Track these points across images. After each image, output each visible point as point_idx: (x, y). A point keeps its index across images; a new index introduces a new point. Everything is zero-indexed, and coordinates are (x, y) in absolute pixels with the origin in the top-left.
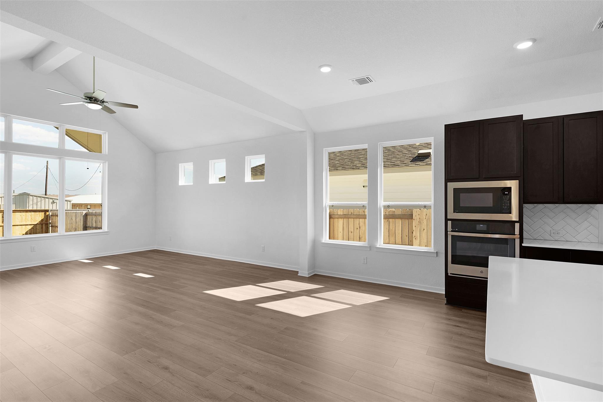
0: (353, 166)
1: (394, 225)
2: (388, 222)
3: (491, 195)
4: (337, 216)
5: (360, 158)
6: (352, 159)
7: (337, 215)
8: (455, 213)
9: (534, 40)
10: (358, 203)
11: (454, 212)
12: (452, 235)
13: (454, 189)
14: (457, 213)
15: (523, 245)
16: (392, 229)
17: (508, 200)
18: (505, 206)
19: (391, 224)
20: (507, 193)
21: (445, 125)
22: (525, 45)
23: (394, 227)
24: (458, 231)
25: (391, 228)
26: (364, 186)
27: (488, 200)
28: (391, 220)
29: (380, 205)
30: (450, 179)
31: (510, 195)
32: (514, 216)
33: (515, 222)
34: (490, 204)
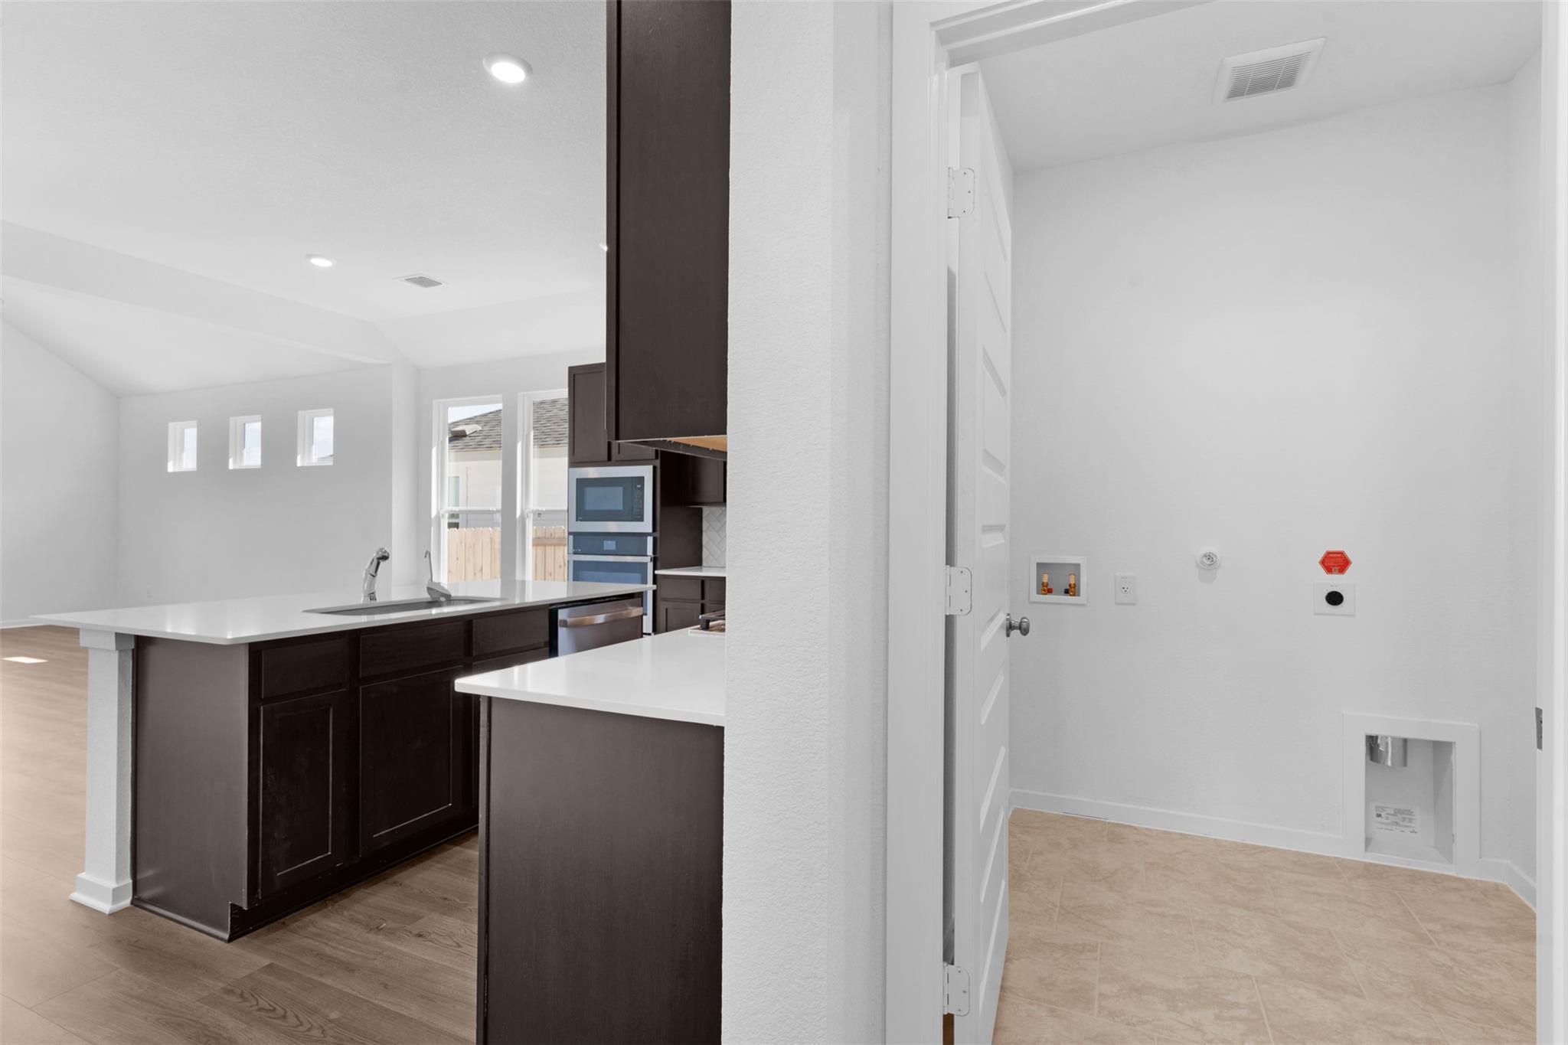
3: (619, 491)
8: (579, 522)
11: (577, 521)
12: (574, 561)
13: (577, 479)
14: (581, 521)
15: (656, 572)
17: (639, 499)
18: (637, 508)
20: (639, 486)
21: (567, 369)
24: (581, 553)
27: (615, 499)
29: (522, 511)
30: (574, 463)
31: (642, 489)
32: (646, 526)
33: (646, 535)
34: (619, 506)
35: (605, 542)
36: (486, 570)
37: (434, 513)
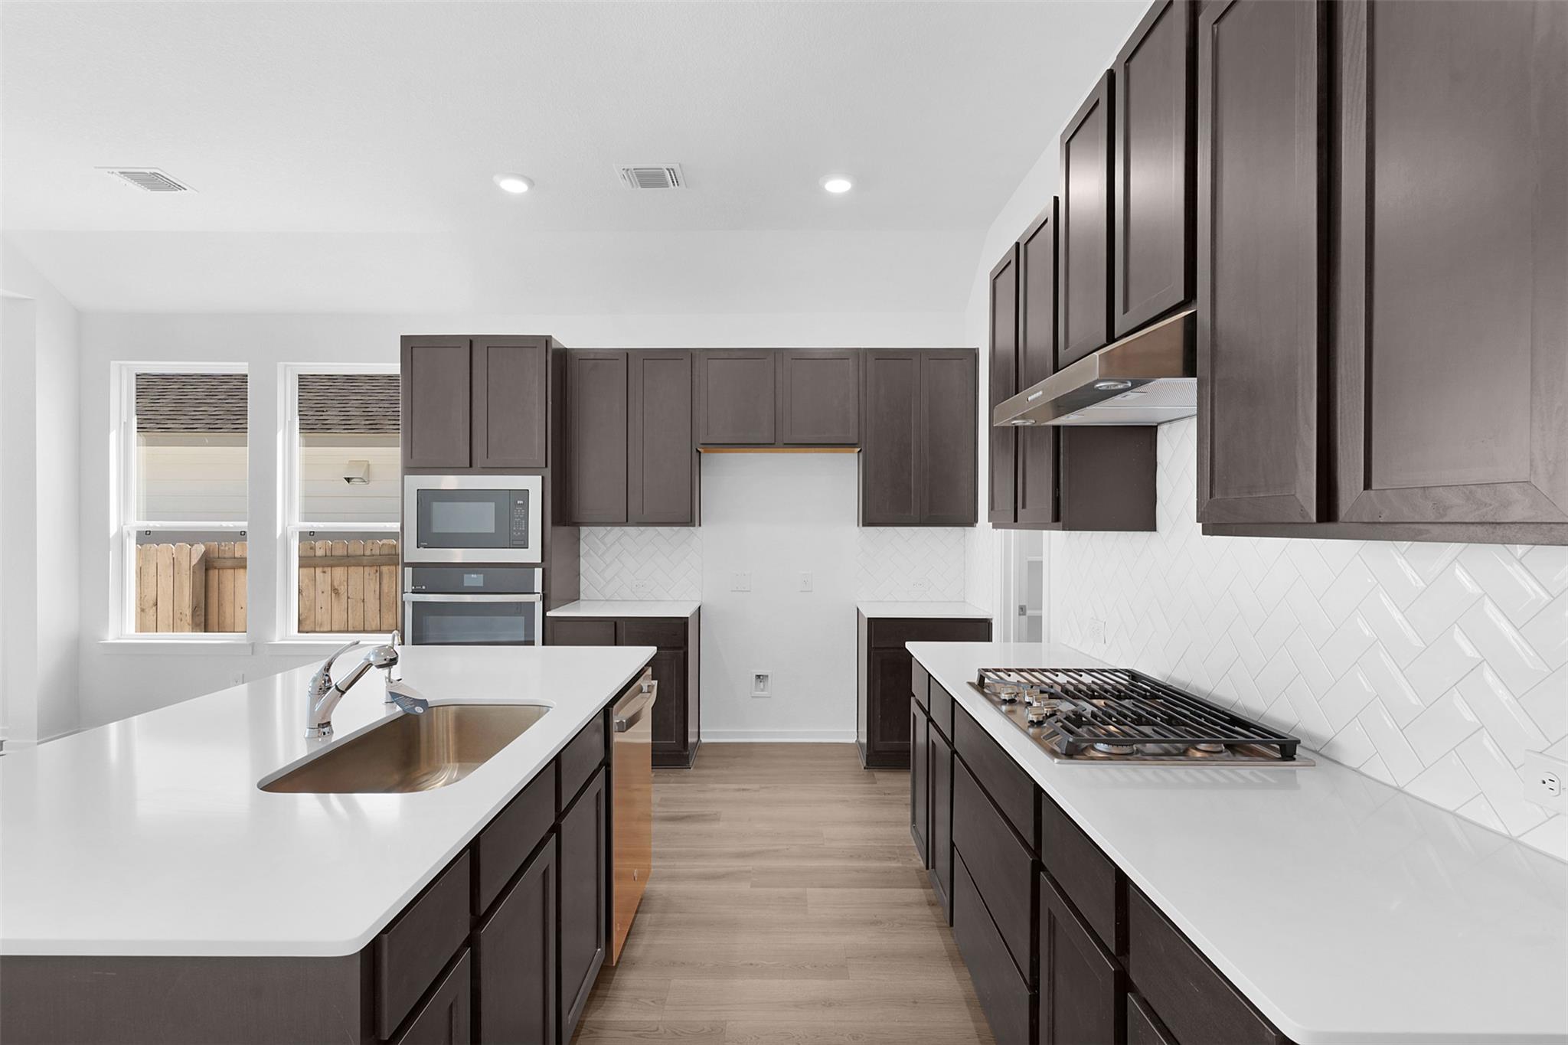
0: (317, 422)
1: (393, 582)
2: (378, 574)
3: (490, 507)
4: (229, 563)
5: (347, 401)
6: (326, 402)
7: (231, 558)
8: (421, 549)
9: (531, 183)
10: (224, 524)
11: (418, 547)
12: (413, 602)
13: (418, 490)
14: (425, 548)
15: (548, 614)
16: (388, 593)
17: (522, 519)
18: (517, 531)
19: (385, 581)
20: (521, 502)
21: (402, 336)
22: (515, 187)
23: (392, 588)
24: (426, 591)
25: (385, 588)
26: (348, 480)
27: (484, 519)
28: (385, 569)
29: (285, 530)
30: (411, 468)
31: (526, 506)
32: (532, 553)
33: (534, 565)
34: (490, 528)
35: (466, 576)
36: (165, 606)
37: (113, 530)
